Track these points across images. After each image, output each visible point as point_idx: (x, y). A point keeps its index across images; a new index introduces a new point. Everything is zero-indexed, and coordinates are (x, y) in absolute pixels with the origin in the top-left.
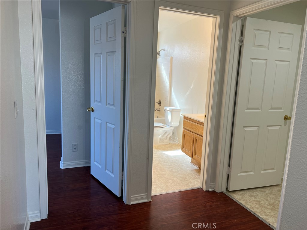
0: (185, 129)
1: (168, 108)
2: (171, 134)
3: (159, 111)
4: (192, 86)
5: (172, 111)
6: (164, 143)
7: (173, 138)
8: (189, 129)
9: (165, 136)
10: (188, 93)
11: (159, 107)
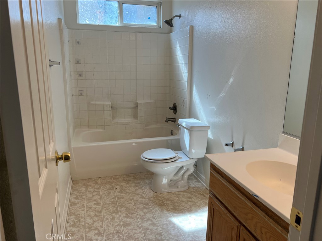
1: (184, 123)
2: (192, 170)
3: (175, 122)
4: (231, 80)
5: (190, 130)
6: (178, 187)
7: (197, 175)
10: (222, 95)
11: (174, 116)
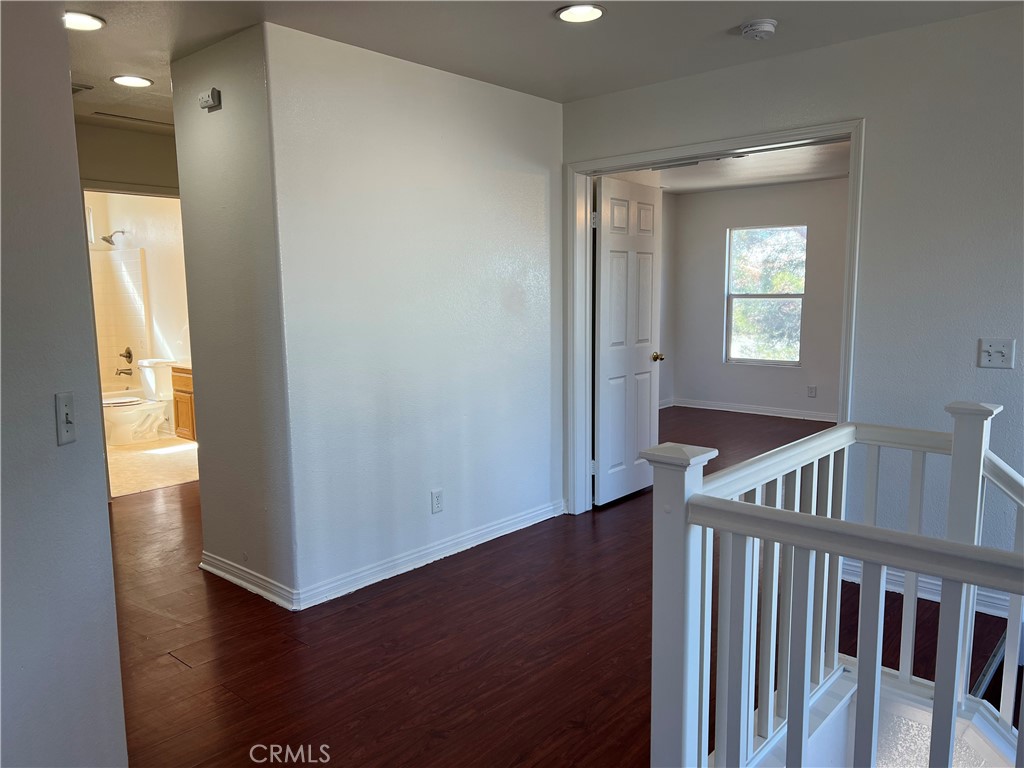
0: (178, 391)
1: (145, 363)
3: (130, 374)
5: (154, 367)
8: (184, 389)
9: (147, 425)
11: (128, 366)
